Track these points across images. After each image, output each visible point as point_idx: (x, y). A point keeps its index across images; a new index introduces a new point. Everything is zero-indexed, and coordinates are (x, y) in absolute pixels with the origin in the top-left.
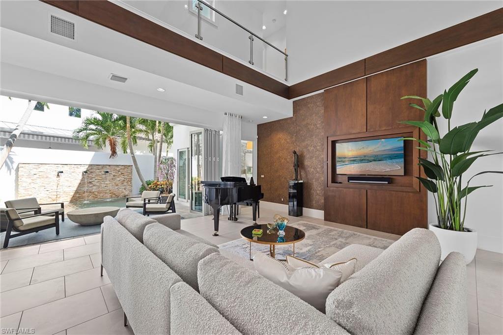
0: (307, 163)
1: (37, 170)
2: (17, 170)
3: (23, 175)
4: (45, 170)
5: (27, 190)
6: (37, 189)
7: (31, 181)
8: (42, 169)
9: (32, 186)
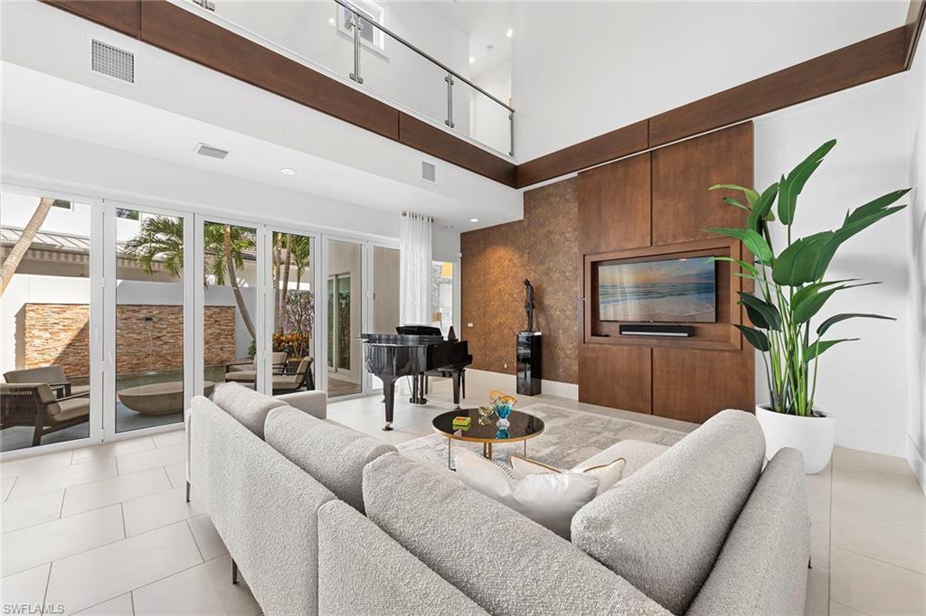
0: (549, 300)
1: (60, 316)
2: (21, 315)
3: (34, 325)
4: (74, 316)
5: (41, 352)
6: (60, 349)
7: (49, 336)
8: (69, 314)
9: (52, 344)
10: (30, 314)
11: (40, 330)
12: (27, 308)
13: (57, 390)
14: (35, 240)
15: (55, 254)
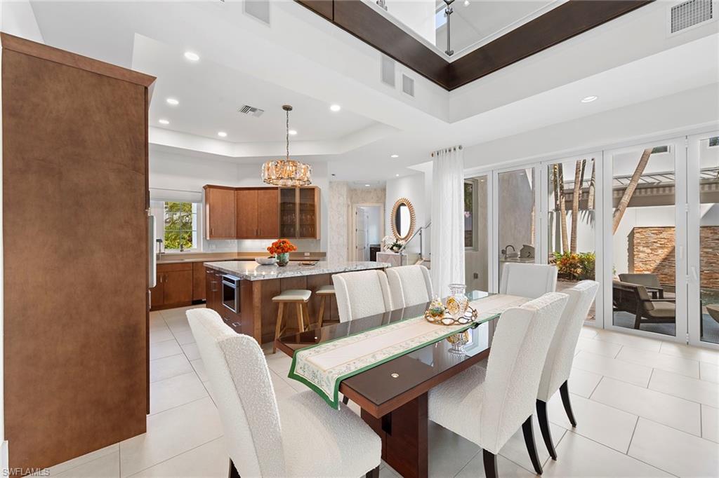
1: (658, 236)
2: (631, 236)
3: (639, 243)
4: (669, 236)
5: (645, 263)
6: (658, 262)
7: (650, 251)
8: (664, 235)
9: (652, 257)
10: (637, 235)
11: (644, 247)
12: (635, 231)
13: (653, 292)
14: (640, 181)
15: (655, 190)
